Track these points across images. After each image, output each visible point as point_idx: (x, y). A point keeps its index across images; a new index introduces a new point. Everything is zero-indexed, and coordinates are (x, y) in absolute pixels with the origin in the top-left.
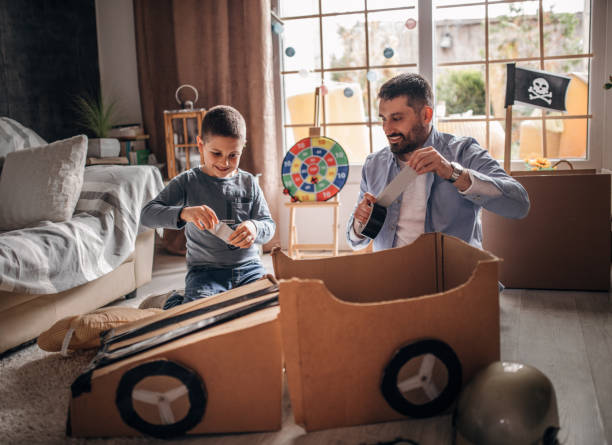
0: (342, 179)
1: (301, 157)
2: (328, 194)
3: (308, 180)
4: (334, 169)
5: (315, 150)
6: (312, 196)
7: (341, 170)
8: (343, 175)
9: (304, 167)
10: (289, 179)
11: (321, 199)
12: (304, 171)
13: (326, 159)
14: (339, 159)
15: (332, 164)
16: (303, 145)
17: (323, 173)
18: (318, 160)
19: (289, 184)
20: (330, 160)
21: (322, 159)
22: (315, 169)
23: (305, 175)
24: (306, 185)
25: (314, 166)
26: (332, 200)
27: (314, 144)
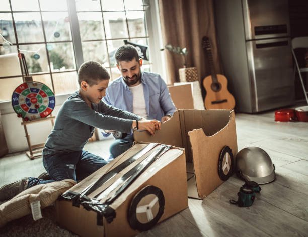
0: (52, 104)
1: (23, 94)
2: (47, 113)
3: (32, 107)
4: (47, 99)
5: (32, 90)
6: (38, 115)
7: (51, 99)
8: (53, 102)
9: (27, 100)
10: (19, 108)
11: (43, 117)
12: (28, 102)
13: (40, 94)
14: (48, 93)
15: (45, 96)
16: (23, 88)
17: (41, 102)
18: (35, 95)
19: (20, 111)
20: (43, 94)
21: (38, 94)
22: (35, 100)
23: (29, 105)
24: (31, 110)
25: (34, 99)
26: (49, 116)
27: (30, 86)
